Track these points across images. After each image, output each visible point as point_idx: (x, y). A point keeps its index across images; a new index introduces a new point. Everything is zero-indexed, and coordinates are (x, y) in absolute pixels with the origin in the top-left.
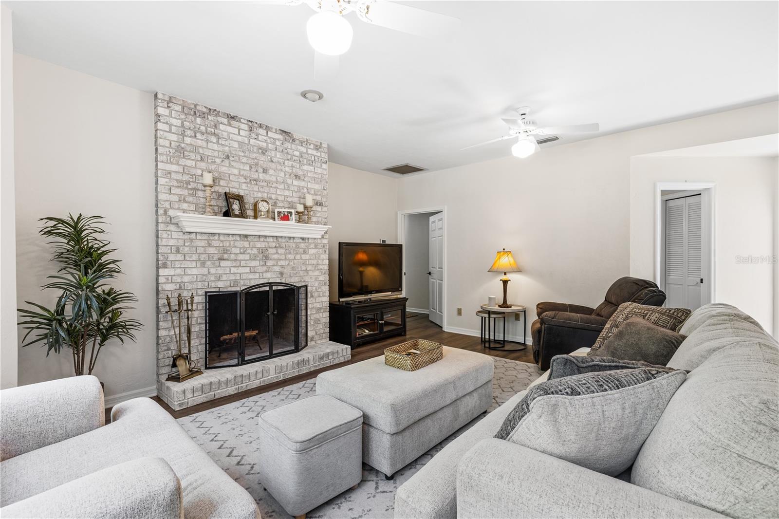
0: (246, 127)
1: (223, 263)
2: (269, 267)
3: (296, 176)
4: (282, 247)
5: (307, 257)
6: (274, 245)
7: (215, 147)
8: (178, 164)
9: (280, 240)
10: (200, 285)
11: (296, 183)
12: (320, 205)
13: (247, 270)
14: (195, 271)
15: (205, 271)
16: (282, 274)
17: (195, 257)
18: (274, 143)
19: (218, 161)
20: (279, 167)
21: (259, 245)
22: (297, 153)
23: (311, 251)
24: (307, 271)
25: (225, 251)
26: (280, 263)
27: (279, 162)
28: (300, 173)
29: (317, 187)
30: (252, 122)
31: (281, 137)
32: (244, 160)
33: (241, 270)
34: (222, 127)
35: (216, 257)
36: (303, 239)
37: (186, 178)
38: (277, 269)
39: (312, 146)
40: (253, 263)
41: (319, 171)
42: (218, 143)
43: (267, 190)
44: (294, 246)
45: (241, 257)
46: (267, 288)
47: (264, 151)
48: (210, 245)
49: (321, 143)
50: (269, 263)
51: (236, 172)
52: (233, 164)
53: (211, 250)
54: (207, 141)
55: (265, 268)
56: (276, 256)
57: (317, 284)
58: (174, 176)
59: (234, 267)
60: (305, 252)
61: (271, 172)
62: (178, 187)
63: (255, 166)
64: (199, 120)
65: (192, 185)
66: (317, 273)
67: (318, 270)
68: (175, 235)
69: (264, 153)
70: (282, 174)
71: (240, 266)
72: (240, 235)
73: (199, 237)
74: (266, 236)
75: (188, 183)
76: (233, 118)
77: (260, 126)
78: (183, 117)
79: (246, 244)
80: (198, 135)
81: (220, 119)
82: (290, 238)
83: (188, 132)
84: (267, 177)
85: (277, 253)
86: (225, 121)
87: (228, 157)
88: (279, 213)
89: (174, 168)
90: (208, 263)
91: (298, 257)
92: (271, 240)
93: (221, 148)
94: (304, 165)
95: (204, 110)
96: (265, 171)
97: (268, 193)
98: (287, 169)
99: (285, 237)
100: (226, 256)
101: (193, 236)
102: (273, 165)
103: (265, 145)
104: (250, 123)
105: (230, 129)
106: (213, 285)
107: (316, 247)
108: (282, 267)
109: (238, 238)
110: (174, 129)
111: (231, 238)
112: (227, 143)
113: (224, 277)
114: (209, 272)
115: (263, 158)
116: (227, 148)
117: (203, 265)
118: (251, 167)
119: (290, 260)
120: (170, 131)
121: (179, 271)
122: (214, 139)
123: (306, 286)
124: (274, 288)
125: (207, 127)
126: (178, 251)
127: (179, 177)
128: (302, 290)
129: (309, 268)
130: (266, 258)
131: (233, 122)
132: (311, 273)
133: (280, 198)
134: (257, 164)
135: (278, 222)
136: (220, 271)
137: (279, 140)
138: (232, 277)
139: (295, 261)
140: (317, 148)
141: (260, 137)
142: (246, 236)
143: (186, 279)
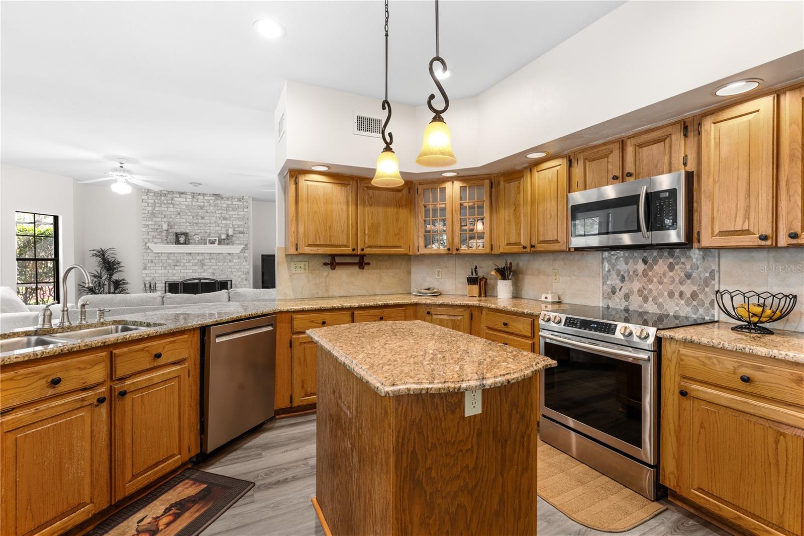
0: (190, 197)
1: (176, 268)
2: (205, 270)
3: (224, 218)
4: (214, 259)
5: (233, 264)
6: (208, 257)
7: (172, 210)
8: (152, 221)
9: (212, 255)
10: (163, 278)
11: (223, 222)
12: (242, 233)
13: (191, 271)
14: (161, 271)
15: (166, 271)
16: (214, 274)
17: (161, 265)
18: (209, 202)
19: (173, 216)
20: (212, 215)
21: (198, 258)
22: (225, 205)
23: (234, 261)
24: (232, 272)
25: (178, 261)
26: (213, 267)
27: (212, 212)
28: (227, 216)
29: (240, 223)
30: (193, 193)
31: (213, 198)
32: (189, 214)
33: (187, 271)
34: (175, 199)
35: (172, 265)
36: (229, 254)
37: (156, 227)
38: (210, 271)
39: (236, 200)
40: (195, 268)
41: (242, 213)
42: (173, 207)
43: (203, 228)
44: (222, 258)
45: (187, 264)
46: (197, 281)
47: (202, 207)
48: (169, 259)
49: (243, 197)
50: (205, 268)
51: (184, 221)
52: (182, 217)
53: (170, 261)
54: (168, 207)
55: (202, 270)
56: (210, 264)
57: (239, 280)
58: (150, 226)
59: (183, 269)
60: (230, 261)
61: (206, 218)
62: (152, 232)
63: (196, 216)
64: (163, 198)
65: (160, 230)
66: (239, 273)
67: (240, 271)
68: (150, 254)
69: (201, 209)
70: (214, 219)
71: (186, 269)
72: (186, 253)
73: (163, 255)
74: (203, 253)
75: (157, 229)
76: (182, 193)
77: (199, 194)
78: (154, 198)
79: (190, 258)
80: (163, 205)
81: (174, 195)
82: (219, 254)
83: (157, 205)
84: (204, 221)
85: (211, 262)
86: (178, 196)
87: (179, 214)
88: (210, 240)
89: (150, 223)
90: (168, 268)
91: (226, 264)
92: (207, 255)
93: (175, 210)
94: (230, 211)
95: (166, 192)
96: (203, 218)
97: (204, 230)
98: (218, 215)
99: (216, 253)
100: (178, 264)
101: (160, 255)
102: (208, 214)
103: (202, 204)
104: (193, 194)
105: (180, 199)
106: (171, 278)
107: (239, 258)
108: (214, 270)
109: (185, 255)
110: (150, 205)
111: (181, 255)
112: (179, 207)
113: (177, 275)
114: (168, 272)
115: (201, 211)
116: (179, 209)
117: (165, 268)
118: (193, 217)
119: (219, 266)
120: (148, 206)
121: (152, 271)
122: (172, 206)
123: (231, 281)
124: (202, 281)
125: (167, 200)
126: (152, 262)
127: (153, 227)
128: (229, 283)
129: (234, 270)
130: (203, 265)
131: (183, 195)
132: (235, 273)
133: (212, 232)
134: (197, 215)
135: (208, 245)
136: (175, 272)
137: (212, 200)
138: (182, 275)
139: (223, 267)
140: (239, 200)
141: (199, 201)
142: (190, 253)
143: (156, 275)
